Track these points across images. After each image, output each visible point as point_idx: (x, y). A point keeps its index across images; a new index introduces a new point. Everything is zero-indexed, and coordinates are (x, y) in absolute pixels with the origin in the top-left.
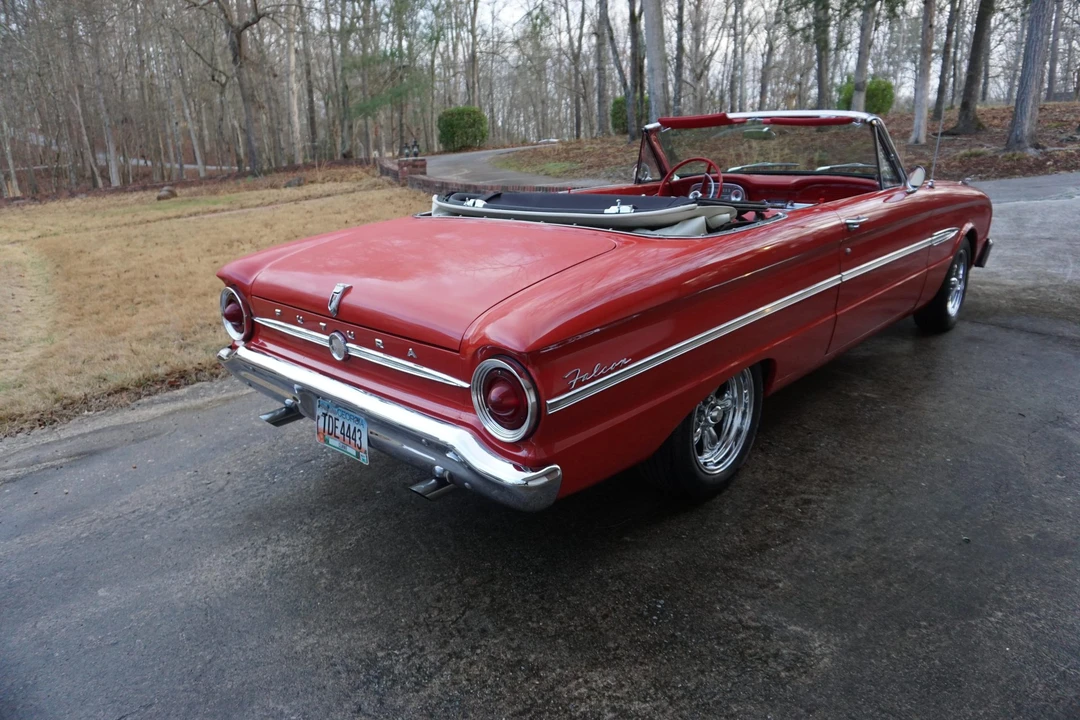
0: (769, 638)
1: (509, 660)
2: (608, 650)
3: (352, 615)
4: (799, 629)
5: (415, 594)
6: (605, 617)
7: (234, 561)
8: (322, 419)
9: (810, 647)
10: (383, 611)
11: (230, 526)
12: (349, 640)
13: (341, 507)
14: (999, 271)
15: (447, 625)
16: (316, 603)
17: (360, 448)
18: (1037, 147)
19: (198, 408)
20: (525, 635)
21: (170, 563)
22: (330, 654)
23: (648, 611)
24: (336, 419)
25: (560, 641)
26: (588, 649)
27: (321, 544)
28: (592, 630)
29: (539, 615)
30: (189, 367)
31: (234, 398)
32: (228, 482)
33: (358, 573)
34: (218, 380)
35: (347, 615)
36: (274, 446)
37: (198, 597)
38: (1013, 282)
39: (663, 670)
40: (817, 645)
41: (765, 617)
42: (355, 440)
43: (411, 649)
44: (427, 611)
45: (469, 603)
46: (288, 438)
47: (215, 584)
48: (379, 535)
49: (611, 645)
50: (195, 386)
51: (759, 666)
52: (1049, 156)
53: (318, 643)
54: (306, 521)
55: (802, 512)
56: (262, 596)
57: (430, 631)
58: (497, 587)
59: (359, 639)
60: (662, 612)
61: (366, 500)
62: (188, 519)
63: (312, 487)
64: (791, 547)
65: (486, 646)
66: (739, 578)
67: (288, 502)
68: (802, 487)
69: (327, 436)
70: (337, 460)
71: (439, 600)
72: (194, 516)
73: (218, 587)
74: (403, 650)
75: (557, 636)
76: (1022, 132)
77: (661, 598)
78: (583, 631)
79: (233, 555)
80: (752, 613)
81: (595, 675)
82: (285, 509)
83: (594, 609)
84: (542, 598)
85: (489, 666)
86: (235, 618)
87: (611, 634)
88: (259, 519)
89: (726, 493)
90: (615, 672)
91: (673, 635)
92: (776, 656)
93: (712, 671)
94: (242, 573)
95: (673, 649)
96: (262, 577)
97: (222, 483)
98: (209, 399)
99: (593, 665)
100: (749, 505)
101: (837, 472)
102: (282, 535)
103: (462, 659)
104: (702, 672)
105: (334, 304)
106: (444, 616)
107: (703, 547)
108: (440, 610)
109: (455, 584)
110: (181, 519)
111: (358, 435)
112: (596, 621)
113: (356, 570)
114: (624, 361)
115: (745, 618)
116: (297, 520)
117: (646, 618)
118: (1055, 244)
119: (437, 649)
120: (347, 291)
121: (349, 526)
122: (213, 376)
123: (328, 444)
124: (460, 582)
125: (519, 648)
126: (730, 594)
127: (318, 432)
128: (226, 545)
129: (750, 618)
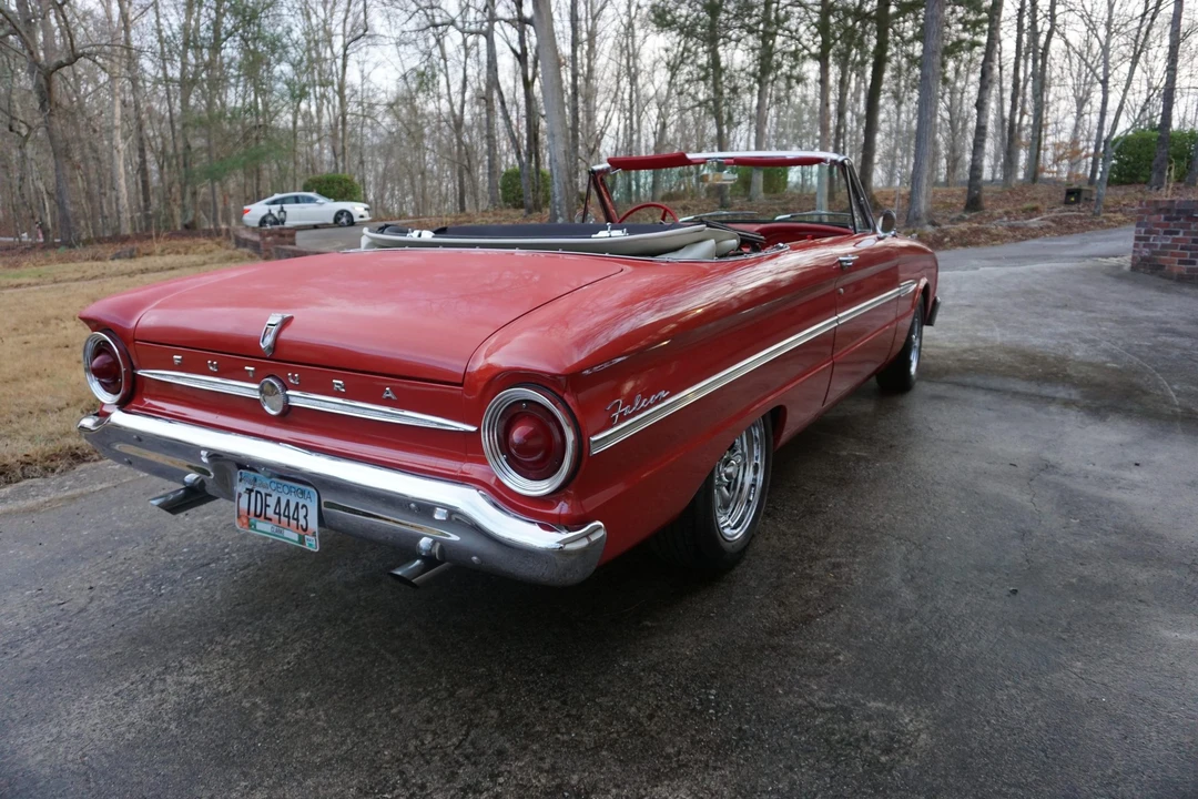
0: (851, 719)
1: (545, 786)
2: (668, 757)
3: (313, 754)
4: (880, 705)
5: (394, 717)
6: (651, 717)
7: (119, 702)
8: (245, 497)
9: (901, 724)
10: (355, 744)
11: (104, 656)
12: (316, 788)
13: (265, 617)
14: (937, 338)
15: (449, 751)
16: (255, 745)
17: (305, 530)
18: (933, 224)
19: (31, 511)
20: (556, 751)
21: (14, 715)
23: (701, 703)
24: (267, 495)
25: (604, 753)
26: (643, 757)
27: (244, 667)
28: (640, 734)
29: (567, 724)
30: (10, 460)
31: (82, 495)
32: (92, 599)
33: (308, 699)
34: (55, 475)
35: (305, 755)
36: (152, 549)
37: (70, 757)
38: (952, 345)
39: (744, 772)
40: (907, 721)
41: (837, 696)
42: (297, 520)
43: (408, 789)
44: (416, 737)
45: (471, 720)
46: (172, 539)
47: (95, 736)
48: (326, 647)
49: (670, 750)
50: (21, 484)
51: (853, 753)
52: (946, 234)
54: (217, 639)
55: (835, 577)
56: (171, 744)
57: (428, 763)
58: (502, 697)
59: (330, 785)
60: (718, 704)
61: (297, 606)
62: (37, 653)
63: (218, 597)
64: (838, 615)
65: (509, 772)
66: (792, 655)
67: (186, 618)
68: (824, 551)
69: (253, 519)
70: (247, 561)
71: (429, 721)
72: (45, 647)
73: (99, 740)
74: (396, 792)
75: (598, 747)
76: (919, 210)
77: (711, 688)
78: (629, 737)
79: (116, 694)
80: (821, 693)
81: (662, 790)
82: (184, 627)
83: (633, 709)
84: (564, 703)
86: (135, 780)
87: (665, 736)
88: (148, 642)
89: (744, 563)
90: (687, 784)
91: (740, 729)
92: (866, 737)
93: (801, 767)
94: (134, 716)
95: (746, 746)
96: (166, 718)
97: (82, 601)
98: (47, 499)
99: (656, 778)
100: (775, 574)
101: (856, 532)
102: (185, 661)
103: (481, 793)
104: (791, 768)
105: (269, 340)
106: (441, 741)
107: (739, 624)
108: (434, 733)
109: (445, 699)
110: (25, 654)
111: (302, 512)
112: (641, 724)
113: (303, 695)
114: (663, 394)
115: (815, 700)
116: (205, 639)
117: (701, 713)
118: (975, 311)
119: (444, 785)
120: (286, 322)
121: (281, 640)
122: (48, 470)
123: (255, 529)
124: (452, 695)
125: (553, 768)
126: (788, 673)
127: (239, 517)
128: (103, 681)
129: (821, 699)
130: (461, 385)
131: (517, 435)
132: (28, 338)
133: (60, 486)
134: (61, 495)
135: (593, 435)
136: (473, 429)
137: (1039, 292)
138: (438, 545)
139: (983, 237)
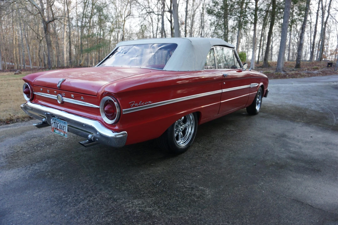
0: (193, 190)
1: (107, 197)
2: (141, 194)
4: (202, 188)
5: (80, 180)
6: (141, 185)
8: (53, 124)
9: (205, 193)
10: (67, 184)
12: (54, 193)
15: (89, 188)
17: (65, 132)
18: (284, 71)
20: (114, 190)
22: (46, 197)
23: (156, 183)
24: (58, 123)
25: (126, 192)
26: (135, 194)
27: (50, 166)
28: (137, 189)
29: (120, 185)
30: (14, 118)
33: (61, 174)
35: (55, 186)
36: (40, 140)
37: (2, 182)
39: (158, 199)
40: (207, 192)
42: (63, 130)
43: (75, 195)
44: (82, 184)
45: (97, 182)
49: (142, 193)
50: (16, 123)
51: (189, 198)
52: (287, 74)
53: (42, 194)
54: (46, 160)
55: (208, 158)
57: (82, 190)
58: (107, 178)
59: (57, 192)
60: (160, 184)
61: (68, 154)
63: (50, 151)
64: (203, 167)
65: (100, 194)
66: (186, 175)
67: (41, 155)
68: (209, 152)
69: (55, 130)
71: (87, 181)
72: (6, 159)
73: (10, 179)
74: (72, 195)
75: (125, 190)
76: (280, 67)
77: (160, 180)
78: (134, 189)
79: (18, 170)
80: (188, 184)
81: (135, 201)
82: (39, 157)
83: (138, 183)
84: (122, 180)
85: (100, 199)
87: (143, 190)
88: (29, 159)
90: (142, 200)
91: (163, 190)
92: (194, 195)
93: (173, 199)
94: (20, 174)
95: (162, 193)
96: (27, 176)
97: (19, 150)
98: (20, 127)
99: (135, 198)
100: (192, 156)
101: (220, 148)
102: (37, 164)
103: (92, 197)
104: (170, 199)
105: (59, 84)
106: (88, 186)
107: (176, 167)
108: (87, 184)
109: (94, 177)
111: (65, 128)
112: (138, 186)
113: (60, 173)
114: (150, 102)
115: (186, 185)
117: (155, 185)
118: (287, 95)
119: (84, 195)
120: (64, 81)
121: (61, 161)
122: (23, 121)
123: (55, 132)
124: (96, 176)
125: (112, 194)
126: (182, 179)
127: (52, 129)
128: (16, 166)
129: (188, 185)
130: (96, 96)
131: (106, 108)
133: (24, 125)
134: (23, 126)
135: (123, 109)
136: (98, 107)
137: (309, 91)
138: (93, 137)
139: (299, 76)
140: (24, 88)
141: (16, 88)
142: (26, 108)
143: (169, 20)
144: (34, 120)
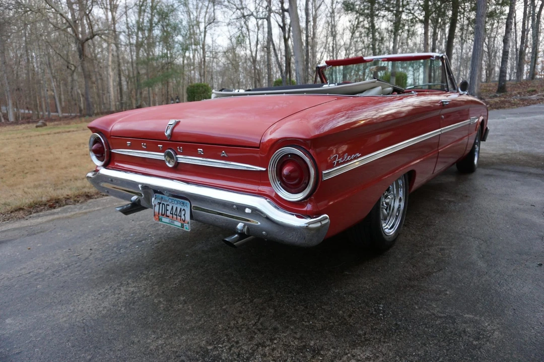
0: (455, 322)
1: (297, 345)
2: (360, 335)
3: (185, 325)
4: (471, 316)
5: (224, 310)
6: (350, 316)
7: (100, 297)
8: (157, 206)
9: (483, 326)
10: (205, 321)
11: (95, 278)
12: (187, 340)
13: (165, 264)
14: (486, 148)
15: (250, 327)
16: (159, 319)
17: (184, 221)
18: (481, 99)
19: (68, 218)
20: (303, 330)
21: (56, 301)
22: (175, 349)
23: (375, 311)
24: (167, 205)
25: (327, 332)
26: (347, 335)
27: (156, 285)
28: (345, 324)
29: (308, 317)
30: (61, 197)
31: (89, 212)
32: (91, 254)
33: (184, 300)
34: (79, 204)
35: (182, 325)
36: (118, 234)
37: (77, 320)
38: (494, 152)
39: (400, 345)
40: (486, 325)
41: (447, 311)
42: (181, 216)
43: (230, 343)
44: (234, 319)
45: (261, 313)
46: (126, 230)
47: (89, 311)
48: (193, 278)
49: (360, 332)
50: (65, 207)
51: (458, 339)
52: (488, 103)
53: (165, 343)
54: (144, 272)
55: (442, 255)
56: (122, 316)
57: (240, 331)
58: (276, 303)
59: (193, 339)
60: (384, 311)
61: (180, 260)
62: (67, 275)
63: (145, 255)
64: (444, 272)
65: (279, 338)
66: (421, 290)
67: (131, 263)
68: (435, 242)
69: (161, 217)
70: (158, 240)
71: (240, 313)
72: (71, 273)
73: (91, 313)
74: (224, 344)
75: (323, 329)
76: (474, 92)
77: (380, 304)
78: (339, 325)
79: (99, 294)
80: (438, 309)
81: (357, 351)
82: (130, 267)
83: (341, 312)
84: (306, 307)
85: (285, 351)
86: (105, 331)
87: (358, 326)
88: (113, 273)
89: (395, 247)
90: (370, 349)
91: (396, 324)
92: (464, 331)
93: (430, 344)
94: (106, 304)
95: (400, 332)
96: (120, 306)
97: (87, 255)
98: (75, 213)
99: (354, 345)
100: (410, 252)
101: (451, 234)
102: (130, 281)
103: (266, 347)
104: (425, 345)
105: (169, 132)
106: (246, 322)
107: (393, 275)
108: (243, 318)
109: (248, 303)
110: (62, 276)
111: (183, 213)
112: (345, 319)
113: (182, 298)
114: (358, 155)
115: (435, 312)
116: (139, 272)
117: (376, 315)
118: (505, 137)
119: (247, 342)
120: (177, 123)
121: (173, 274)
122: (76, 202)
123: (162, 221)
124: (251, 301)
125: (301, 338)
126: (420, 299)
127: (155, 215)
128: (93, 288)
129: (438, 312)
130: (258, 148)
131: (285, 171)
132: (71, 151)
133: (81, 208)
134: (81, 212)
135: (324, 170)
136: (264, 169)
137: (538, 128)
138: (246, 227)
139: (507, 104)
140: (92, 143)
141: (45, 148)
142: (98, 179)
143: (279, 25)
144: (94, 200)
